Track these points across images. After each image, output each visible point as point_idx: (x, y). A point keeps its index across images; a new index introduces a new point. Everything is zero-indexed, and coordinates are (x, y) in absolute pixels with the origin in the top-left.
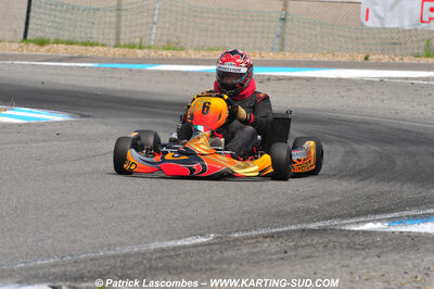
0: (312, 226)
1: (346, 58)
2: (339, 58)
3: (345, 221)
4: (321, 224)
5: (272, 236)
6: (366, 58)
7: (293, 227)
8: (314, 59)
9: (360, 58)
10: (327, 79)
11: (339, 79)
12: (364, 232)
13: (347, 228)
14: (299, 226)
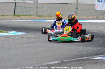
0: (84, 58)
1: (92, 17)
2: (90, 18)
3: (92, 57)
4: (86, 58)
5: (74, 61)
6: (97, 17)
7: (79, 59)
8: (84, 18)
9: (96, 17)
10: (87, 23)
11: (90, 23)
12: (97, 59)
13: (93, 58)
14: (81, 58)
